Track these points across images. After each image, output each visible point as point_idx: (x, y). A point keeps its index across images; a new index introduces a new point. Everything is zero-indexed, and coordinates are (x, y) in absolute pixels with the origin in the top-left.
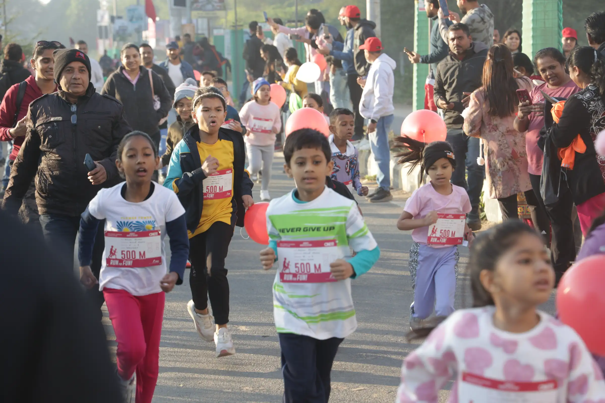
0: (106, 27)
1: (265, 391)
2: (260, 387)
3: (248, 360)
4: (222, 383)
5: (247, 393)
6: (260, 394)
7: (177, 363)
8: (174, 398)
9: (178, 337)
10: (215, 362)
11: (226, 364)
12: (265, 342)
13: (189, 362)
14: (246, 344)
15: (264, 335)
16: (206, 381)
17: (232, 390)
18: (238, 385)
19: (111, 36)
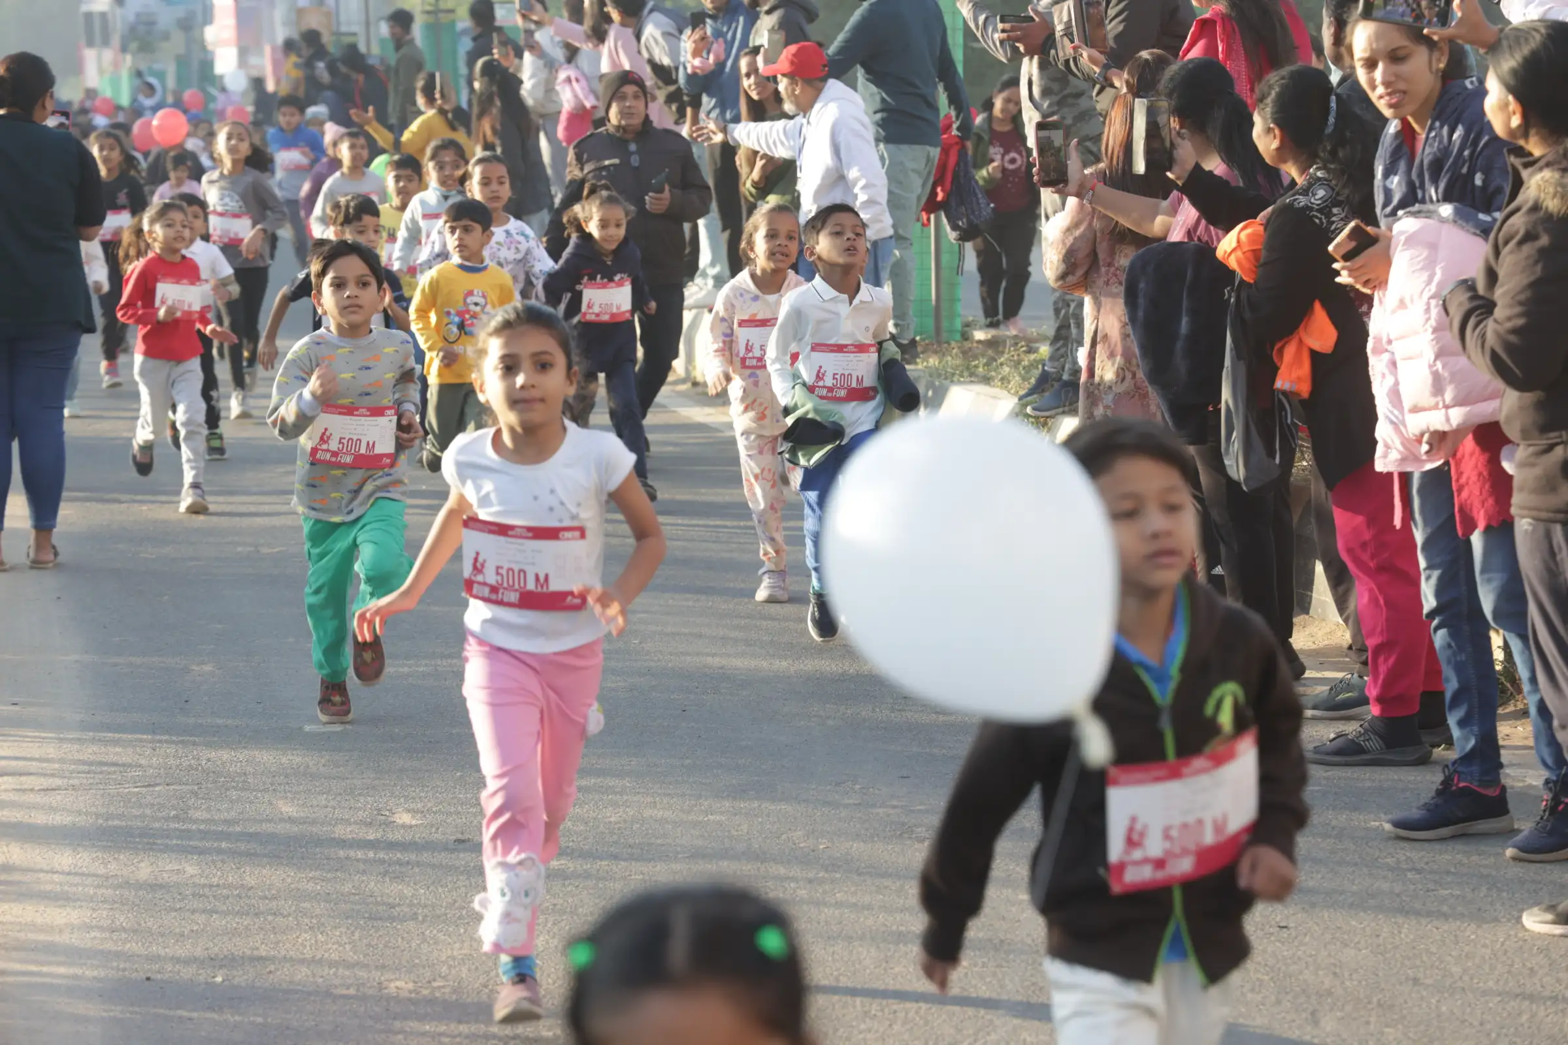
0: (103, 15)
1: (447, 990)
2: (434, 980)
3: (411, 905)
4: (331, 972)
5: (397, 999)
6: (430, 1001)
7: (215, 916)
8: (195, 1015)
9: (224, 845)
10: (318, 911)
11: (347, 918)
12: (462, 855)
13: (247, 914)
14: (408, 863)
15: (460, 836)
16: (288, 965)
17: (358, 990)
18: (376, 975)
19: (116, 40)
